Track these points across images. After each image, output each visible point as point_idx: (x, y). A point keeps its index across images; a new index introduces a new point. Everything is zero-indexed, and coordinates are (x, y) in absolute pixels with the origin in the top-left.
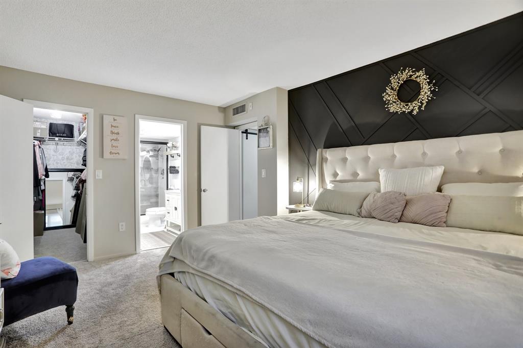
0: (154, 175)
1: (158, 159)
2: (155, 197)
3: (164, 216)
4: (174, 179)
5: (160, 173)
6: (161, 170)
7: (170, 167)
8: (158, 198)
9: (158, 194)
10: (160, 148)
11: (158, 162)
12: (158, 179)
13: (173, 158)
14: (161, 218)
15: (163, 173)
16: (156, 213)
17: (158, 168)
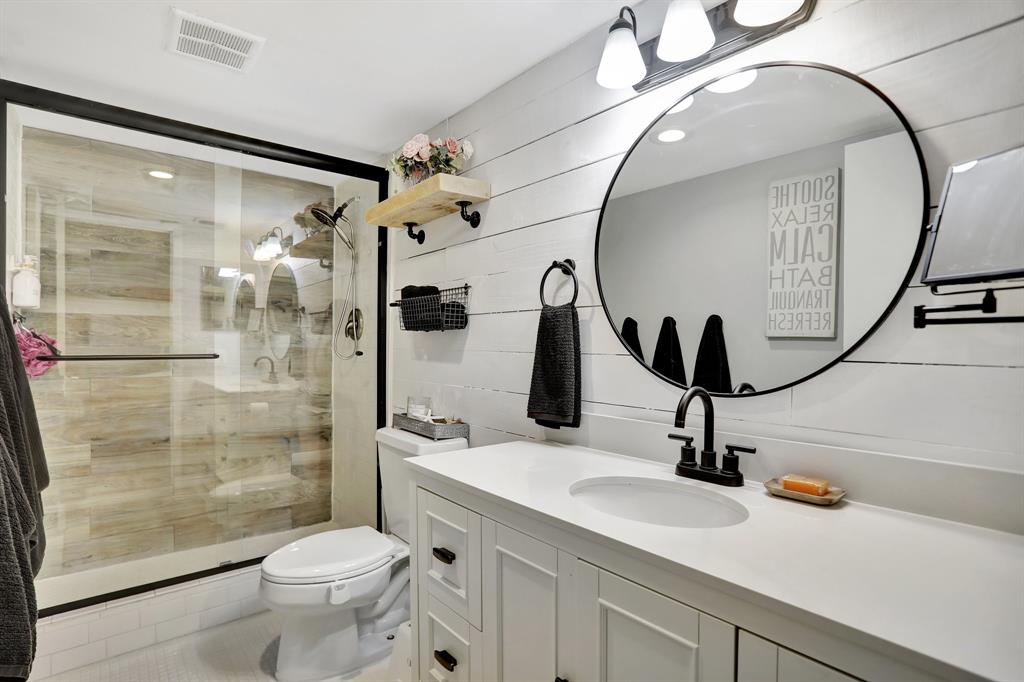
0: (312, 339)
1: (330, 267)
2: (318, 443)
3: (372, 600)
4: (429, 359)
5: (338, 333)
6: (343, 316)
7: (403, 290)
8: (330, 446)
9: (330, 428)
10: (345, 206)
11: (331, 279)
12: (328, 356)
13: (421, 238)
14: (357, 611)
15: (357, 327)
16: (329, 590)
17: (331, 307)
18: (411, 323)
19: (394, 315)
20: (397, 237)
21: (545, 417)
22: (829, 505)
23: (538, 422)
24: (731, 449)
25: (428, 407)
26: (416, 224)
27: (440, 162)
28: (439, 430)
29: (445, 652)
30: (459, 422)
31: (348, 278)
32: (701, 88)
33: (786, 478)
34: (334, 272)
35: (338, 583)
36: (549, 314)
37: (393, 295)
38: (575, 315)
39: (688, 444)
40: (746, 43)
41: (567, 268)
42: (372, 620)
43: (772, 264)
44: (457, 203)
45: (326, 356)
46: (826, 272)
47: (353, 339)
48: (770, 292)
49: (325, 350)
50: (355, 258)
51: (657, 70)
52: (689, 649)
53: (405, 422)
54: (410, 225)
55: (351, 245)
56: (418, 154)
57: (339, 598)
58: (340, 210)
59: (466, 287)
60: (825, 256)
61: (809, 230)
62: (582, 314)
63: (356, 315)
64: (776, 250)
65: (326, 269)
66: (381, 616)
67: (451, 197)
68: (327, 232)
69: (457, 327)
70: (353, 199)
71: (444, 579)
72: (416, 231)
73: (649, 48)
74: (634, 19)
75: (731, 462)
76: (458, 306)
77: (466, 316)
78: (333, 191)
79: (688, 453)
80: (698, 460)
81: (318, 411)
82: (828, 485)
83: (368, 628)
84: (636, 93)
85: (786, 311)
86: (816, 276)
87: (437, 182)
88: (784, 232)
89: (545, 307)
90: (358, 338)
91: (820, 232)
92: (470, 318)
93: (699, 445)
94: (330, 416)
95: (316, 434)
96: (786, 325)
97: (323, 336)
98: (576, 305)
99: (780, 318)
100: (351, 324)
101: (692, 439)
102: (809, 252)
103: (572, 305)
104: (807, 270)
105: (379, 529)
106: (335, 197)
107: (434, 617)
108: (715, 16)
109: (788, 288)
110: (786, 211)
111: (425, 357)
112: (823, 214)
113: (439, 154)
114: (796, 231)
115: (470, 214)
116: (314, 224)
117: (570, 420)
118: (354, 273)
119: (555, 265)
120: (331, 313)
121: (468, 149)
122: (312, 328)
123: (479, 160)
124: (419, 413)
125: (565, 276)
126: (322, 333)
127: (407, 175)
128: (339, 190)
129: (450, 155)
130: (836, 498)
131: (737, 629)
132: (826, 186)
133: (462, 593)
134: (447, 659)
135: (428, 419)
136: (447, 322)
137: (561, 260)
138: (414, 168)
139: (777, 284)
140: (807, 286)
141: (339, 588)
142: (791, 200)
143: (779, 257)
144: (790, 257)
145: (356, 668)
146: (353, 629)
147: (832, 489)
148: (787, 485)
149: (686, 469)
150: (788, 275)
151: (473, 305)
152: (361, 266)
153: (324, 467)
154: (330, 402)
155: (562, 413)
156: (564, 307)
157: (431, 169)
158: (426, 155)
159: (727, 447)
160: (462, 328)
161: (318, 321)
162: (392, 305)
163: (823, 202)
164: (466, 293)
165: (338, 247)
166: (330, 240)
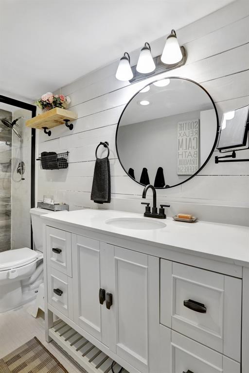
0: (2, 174)
1: (10, 145)
2: (5, 217)
3: (29, 276)
4: (53, 181)
5: (13, 172)
6: (16, 164)
7: (42, 154)
8: (10, 219)
9: (10, 211)
10: (17, 120)
11: (11, 150)
12: (9, 182)
13: (49, 134)
14: (21, 282)
15: (22, 169)
16: (8, 274)
17: (10, 161)
18: (45, 166)
19: (38, 164)
20: (39, 133)
21: (98, 199)
22: (192, 221)
23: (95, 201)
24: (162, 206)
25: (52, 199)
26: (47, 128)
27: (57, 103)
28: (56, 208)
29: (58, 289)
30: (65, 204)
31: (18, 150)
32: (151, 83)
33: (179, 215)
34: (12, 147)
35: (12, 270)
36: (99, 161)
37: (38, 155)
38: (108, 162)
39: (148, 206)
40: (166, 70)
41: (105, 145)
42: (28, 286)
43: (179, 149)
44: (64, 120)
45: (8, 181)
46: (196, 153)
47: (21, 174)
48: (178, 159)
49: (8, 179)
50: (22, 141)
51: (137, 76)
52: (145, 268)
53: (42, 205)
54: (45, 128)
55: (20, 136)
56: (48, 100)
57: (13, 276)
58: (15, 122)
59: (68, 152)
60: (195, 148)
61: (190, 138)
62: (111, 162)
63: (22, 164)
64: (180, 145)
65: (8, 146)
66: (32, 284)
67: (62, 117)
68: (9, 130)
69: (64, 168)
70: (21, 117)
71: (57, 260)
72: (47, 131)
73: (134, 68)
74: (129, 57)
75: (162, 211)
76: (64, 159)
77: (68, 163)
78: (12, 114)
79: (148, 209)
80: (151, 211)
81: (5, 203)
82: (192, 216)
83: (26, 289)
84: (130, 84)
85: (183, 166)
86: (193, 154)
87: (56, 111)
88: (183, 139)
89: (97, 159)
90: (23, 174)
91: (194, 139)
92: (69, 164)
93: (151, 206)
94: (10, 206)
95: (3, 214)
96: (184, 171)
97: (7, 173)
98: (109, 158)
99: (181, 168)
100: (19, 168)
101: (149, 204)
102: (190, 146)
103: (107, 158)
104: (190, 152)
105: (32, 248)
106: (13, 116)
107: (54, 276)
108: (156, 60)
109: (184, 158)
110: (183, 132)
111: (51, 180)
112: (194, 134)
113: (57, 100)
114: (186, 139)
115: (69, 124)
116: (3, 127)
117: (107, 200)
118: (21, 147)
119: (101, 143)
120: (10, 164)
121: (69, 100)
122: (2, 170)
123: (73, 104)
124: (48, 201)
125: (105, 148)
126: (6, 172)
127: (43, 108)
128: (14, 114)
129: (61, 101)
130: (194, 220)
131: (160, 258)
132: (195, 124)
133: (64, 264)
134: (59, 292)
135: (52, 203)
136: (60, 165)
137: (104, 142)
138: (46, 105)
139: (180, 156)
140: (190, 157)
141: (13, 272)
142: (185, 129)
143: (181, 147)
144: (184, 148)
145: (21, 305)
146: (20, 289)
147: (193, 217)
148: (179, 217)
149: (147, 214)
150: (184, 153)
151: (70, 159)
152: (24, 145)
153: (8, 227)
154: (10, 200)
155: (103, 197)
156: (104, 159)
157: (54, 106)
158: (51, 101)
159: (161, 205)
160: (66, 168)
161: (4, 167)
162: (37, 160)
163: (194, 130)
164: (68, 155)
165: (14, 137)
166: (10, 133)
